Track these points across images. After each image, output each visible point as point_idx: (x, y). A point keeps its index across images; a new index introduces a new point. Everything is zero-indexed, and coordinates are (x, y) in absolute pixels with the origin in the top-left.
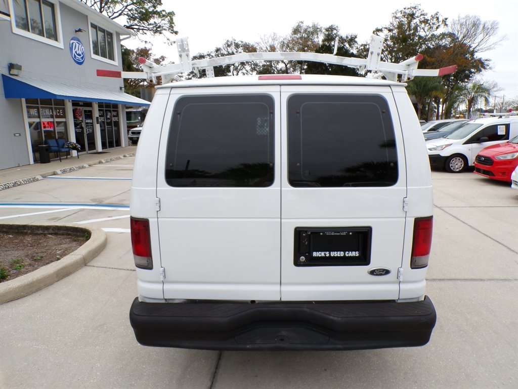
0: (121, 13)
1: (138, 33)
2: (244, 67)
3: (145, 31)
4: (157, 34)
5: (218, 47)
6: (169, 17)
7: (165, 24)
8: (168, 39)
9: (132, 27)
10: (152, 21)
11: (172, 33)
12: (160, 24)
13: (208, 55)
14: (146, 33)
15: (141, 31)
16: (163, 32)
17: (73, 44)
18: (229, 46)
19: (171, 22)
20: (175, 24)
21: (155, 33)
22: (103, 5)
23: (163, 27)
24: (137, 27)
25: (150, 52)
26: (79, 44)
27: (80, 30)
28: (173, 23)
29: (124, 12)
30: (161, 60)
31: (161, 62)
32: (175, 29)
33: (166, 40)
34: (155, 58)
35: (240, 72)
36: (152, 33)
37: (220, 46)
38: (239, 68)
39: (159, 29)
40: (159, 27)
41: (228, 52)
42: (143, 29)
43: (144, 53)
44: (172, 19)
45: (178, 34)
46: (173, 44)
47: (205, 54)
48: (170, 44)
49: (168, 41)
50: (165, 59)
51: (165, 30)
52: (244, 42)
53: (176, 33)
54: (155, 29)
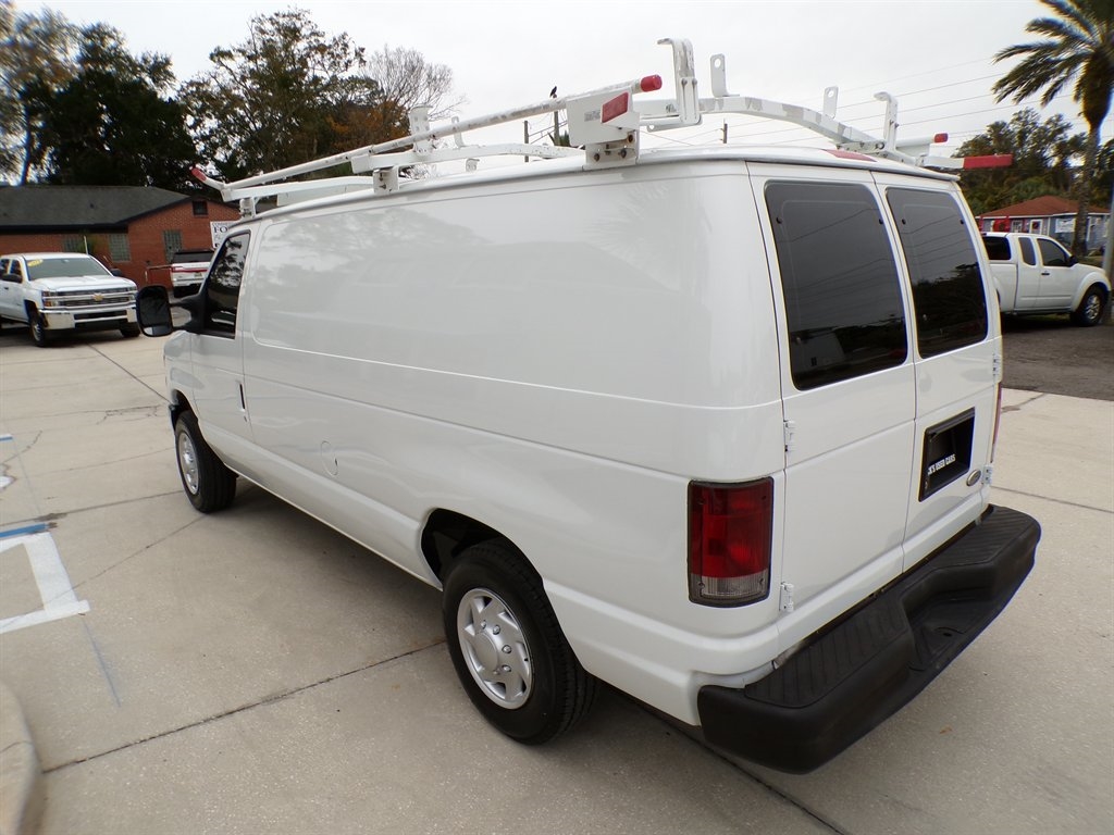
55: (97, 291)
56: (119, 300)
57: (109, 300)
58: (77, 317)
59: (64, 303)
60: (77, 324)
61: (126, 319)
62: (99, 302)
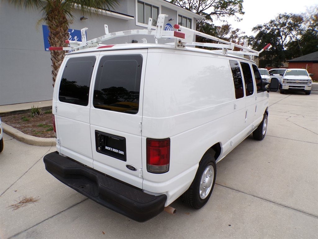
0: (211, 5)
1: (220, 16)
2: (291, 33)
3: (224, 14)
4: (231, 16)
5: (272, 20)
6: (239, 4)
7: (236, 8)
8: (238, 18)
9: (216, 13)
10: (229, 8)
11: (241, 14)
12: (233, 9)
13: (264, 26)
14: (224, 16)
15: (222, 15)
16: (235, 13)
17: (167, 27)
18: (280, 18)
19: (241, 7)
20: (243, 7)
21: (230, 15)
22: (201, 2)
23: (235, 10)
24: (219, 13)
25: (230, 27)
26: (170, 27)
27: (171, 20)
28: (242, 7)
29: (212, 5)
30: (236, 31)
31: (236, 33)
32: (243, 11)
33: (236, 19)
34: (233, 30)
35: (288, 36)
36: (228, 15)
37: (274, 19)
38: (287, 33)
39: (232, 12)
40: (233, 10)
41: (280, 22)
42: (222, 14)
43: (226, 28)
44: (241, 5)
45: (245, 14)
46: (241, 21)
47: (262, 25)
48: (239, 21)
49: (238, 19)
50: (239, 30)
51: (236, 12)
52: (293, 14)
53: (243, 13)
54: (230, 12)
55: (297, 80)
56: (304, 83)
57: (300, 83)
58: (290, 86)
59: (288, 82)
60: (289, 88)
61: (304, 89)
62: (297, 83)
